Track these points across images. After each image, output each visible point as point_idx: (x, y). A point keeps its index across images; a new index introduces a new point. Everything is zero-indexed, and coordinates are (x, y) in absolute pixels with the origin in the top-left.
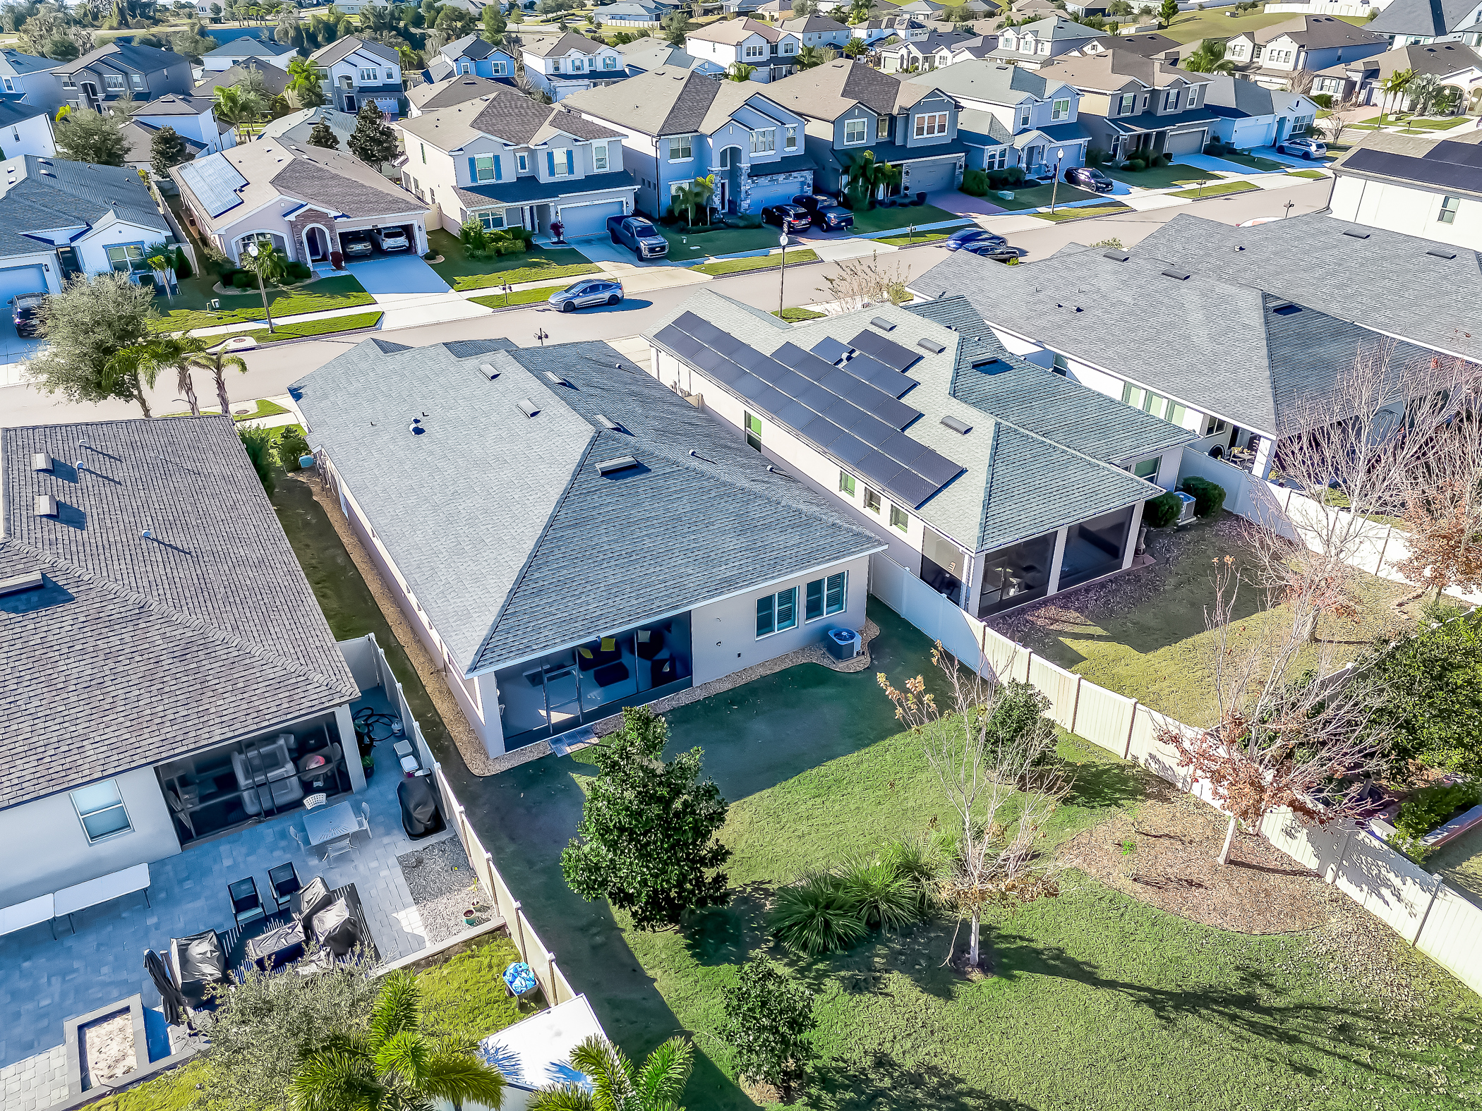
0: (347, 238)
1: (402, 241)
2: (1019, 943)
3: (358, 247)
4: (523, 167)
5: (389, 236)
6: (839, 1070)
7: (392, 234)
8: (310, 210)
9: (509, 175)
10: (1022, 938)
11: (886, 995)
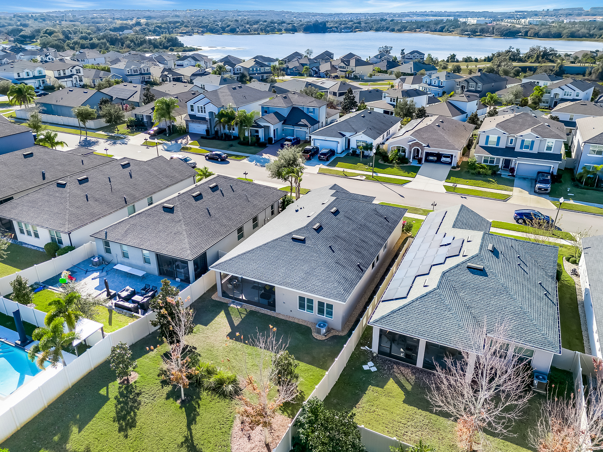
0: (428, 154)
1: (448, 160)
2: (197, 406)
3: (431, 158)
4: (511, 143)
5: (444, 157)
6: (132, 388)
7: (447, 156)
8: (417, 142)
9: (502, 145)
10: (199, 406)
11: (163, 387)
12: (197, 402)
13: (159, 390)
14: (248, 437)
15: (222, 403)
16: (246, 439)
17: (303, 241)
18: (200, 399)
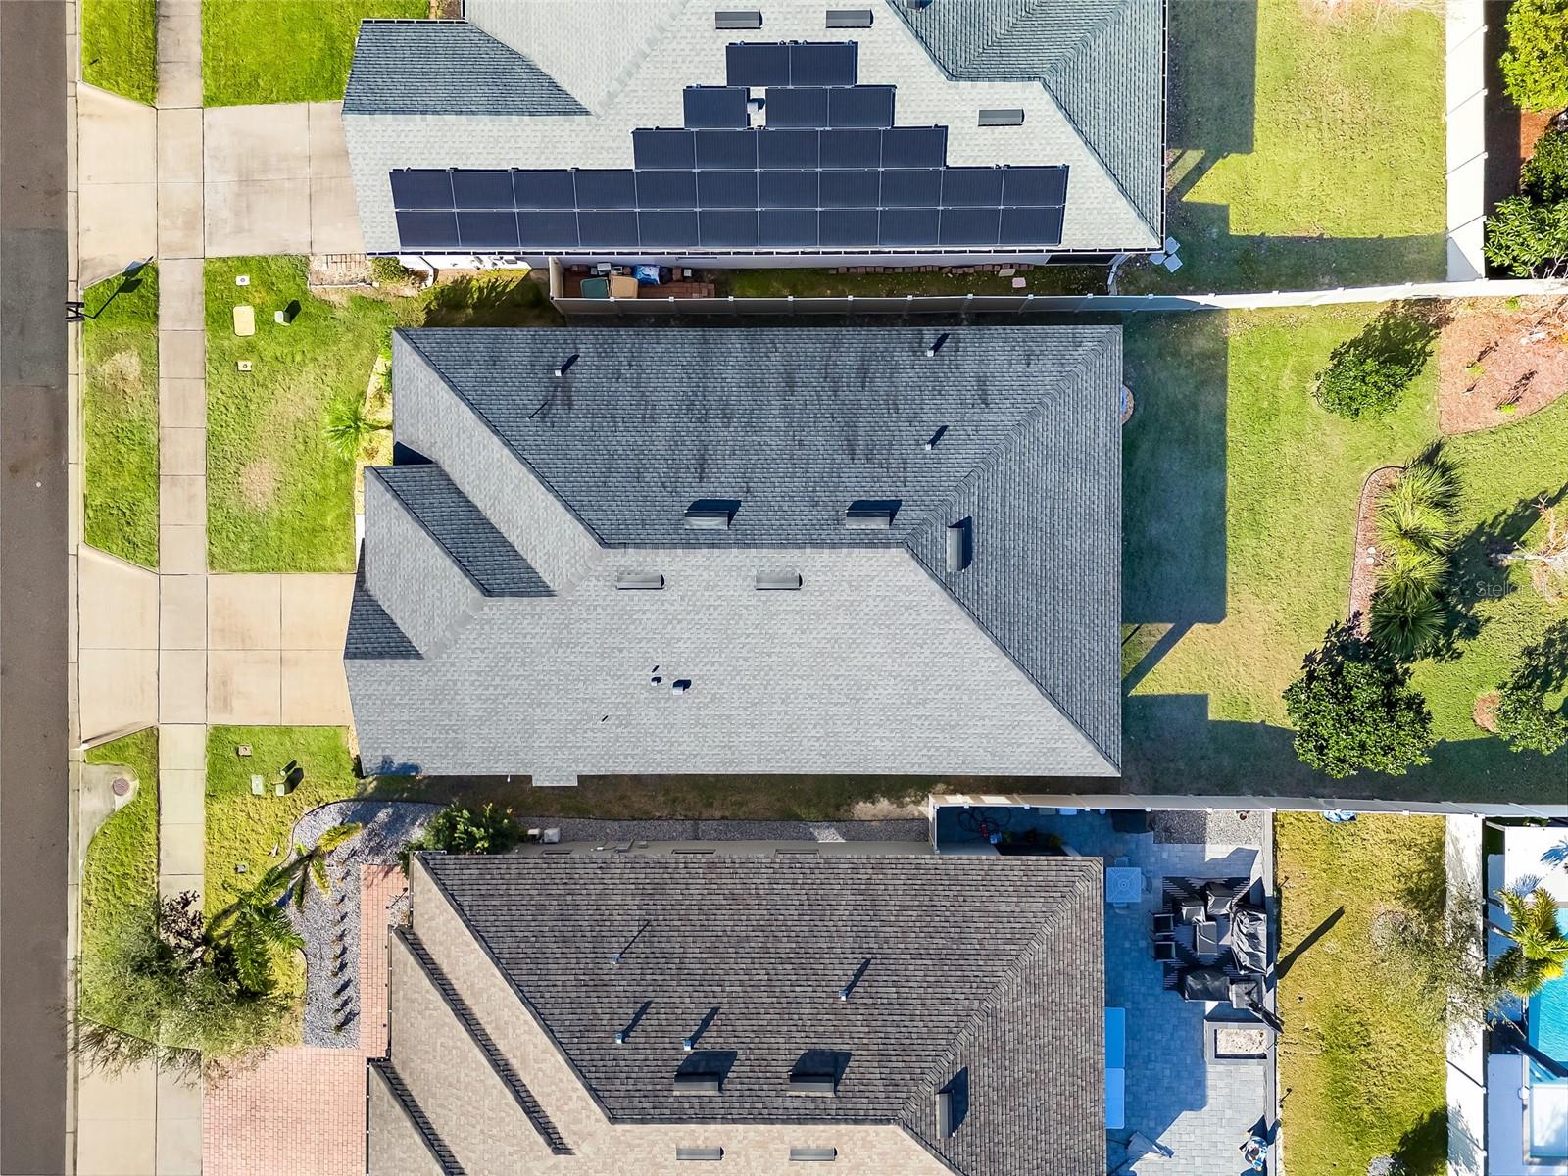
2: (1502, 519)
6: (1521, 677)
10: (1500, 515)
11: (1488, 620)
12: (1491, 526)
13: (1499, 622)
14: (1528, 379)
15: (1469, 478)
16: (1533, 381)
17: (965, 527)
18: (1481, 526)
